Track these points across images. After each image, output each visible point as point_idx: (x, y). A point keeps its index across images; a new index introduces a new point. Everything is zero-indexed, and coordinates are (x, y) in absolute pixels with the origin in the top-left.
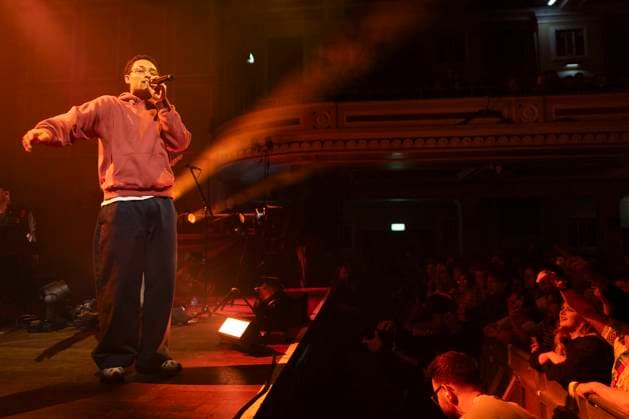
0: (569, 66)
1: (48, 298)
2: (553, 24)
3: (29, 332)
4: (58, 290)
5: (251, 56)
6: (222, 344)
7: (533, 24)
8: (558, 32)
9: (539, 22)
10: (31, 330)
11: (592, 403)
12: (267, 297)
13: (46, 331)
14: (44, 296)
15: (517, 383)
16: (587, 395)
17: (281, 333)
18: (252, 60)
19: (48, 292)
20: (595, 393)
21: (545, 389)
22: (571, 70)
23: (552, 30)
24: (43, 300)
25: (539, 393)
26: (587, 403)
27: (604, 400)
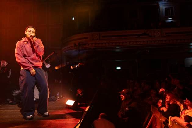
0: (169, 18)
1: (14, 94)
2: (164, 6)
3: (9, 105)
4: (17, 92)
5: (73, 18)
6: (67, 107)
7: (158, 6)
8: (166, 8)
9: (160, 5)
10: (10, 104)
11: (175, 123)
12: (80, 93)
13: (14, 104)
14: (13, 94)
15: (154, 116)
16: (174, 120)
17: (84, 104)
18: (73, 19)
19: (14, 93)
20: (176, 120)
21: (162, 118)
22: (170, 20)
23: (164, 8)
24: (13, 95)
25: (160, 119)
26: (174, 123)
27: (179, 122)
